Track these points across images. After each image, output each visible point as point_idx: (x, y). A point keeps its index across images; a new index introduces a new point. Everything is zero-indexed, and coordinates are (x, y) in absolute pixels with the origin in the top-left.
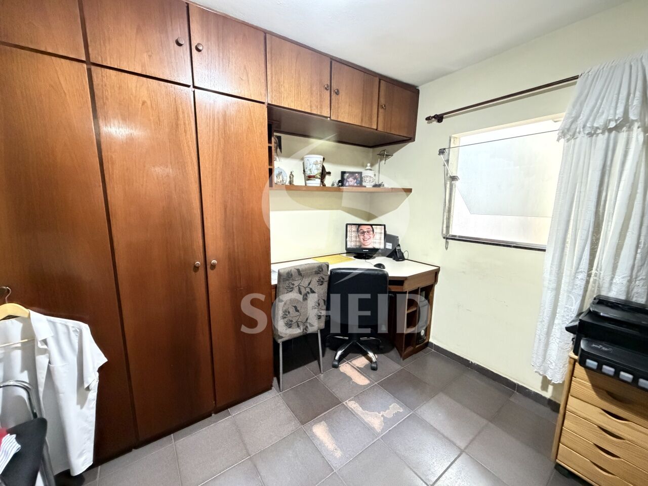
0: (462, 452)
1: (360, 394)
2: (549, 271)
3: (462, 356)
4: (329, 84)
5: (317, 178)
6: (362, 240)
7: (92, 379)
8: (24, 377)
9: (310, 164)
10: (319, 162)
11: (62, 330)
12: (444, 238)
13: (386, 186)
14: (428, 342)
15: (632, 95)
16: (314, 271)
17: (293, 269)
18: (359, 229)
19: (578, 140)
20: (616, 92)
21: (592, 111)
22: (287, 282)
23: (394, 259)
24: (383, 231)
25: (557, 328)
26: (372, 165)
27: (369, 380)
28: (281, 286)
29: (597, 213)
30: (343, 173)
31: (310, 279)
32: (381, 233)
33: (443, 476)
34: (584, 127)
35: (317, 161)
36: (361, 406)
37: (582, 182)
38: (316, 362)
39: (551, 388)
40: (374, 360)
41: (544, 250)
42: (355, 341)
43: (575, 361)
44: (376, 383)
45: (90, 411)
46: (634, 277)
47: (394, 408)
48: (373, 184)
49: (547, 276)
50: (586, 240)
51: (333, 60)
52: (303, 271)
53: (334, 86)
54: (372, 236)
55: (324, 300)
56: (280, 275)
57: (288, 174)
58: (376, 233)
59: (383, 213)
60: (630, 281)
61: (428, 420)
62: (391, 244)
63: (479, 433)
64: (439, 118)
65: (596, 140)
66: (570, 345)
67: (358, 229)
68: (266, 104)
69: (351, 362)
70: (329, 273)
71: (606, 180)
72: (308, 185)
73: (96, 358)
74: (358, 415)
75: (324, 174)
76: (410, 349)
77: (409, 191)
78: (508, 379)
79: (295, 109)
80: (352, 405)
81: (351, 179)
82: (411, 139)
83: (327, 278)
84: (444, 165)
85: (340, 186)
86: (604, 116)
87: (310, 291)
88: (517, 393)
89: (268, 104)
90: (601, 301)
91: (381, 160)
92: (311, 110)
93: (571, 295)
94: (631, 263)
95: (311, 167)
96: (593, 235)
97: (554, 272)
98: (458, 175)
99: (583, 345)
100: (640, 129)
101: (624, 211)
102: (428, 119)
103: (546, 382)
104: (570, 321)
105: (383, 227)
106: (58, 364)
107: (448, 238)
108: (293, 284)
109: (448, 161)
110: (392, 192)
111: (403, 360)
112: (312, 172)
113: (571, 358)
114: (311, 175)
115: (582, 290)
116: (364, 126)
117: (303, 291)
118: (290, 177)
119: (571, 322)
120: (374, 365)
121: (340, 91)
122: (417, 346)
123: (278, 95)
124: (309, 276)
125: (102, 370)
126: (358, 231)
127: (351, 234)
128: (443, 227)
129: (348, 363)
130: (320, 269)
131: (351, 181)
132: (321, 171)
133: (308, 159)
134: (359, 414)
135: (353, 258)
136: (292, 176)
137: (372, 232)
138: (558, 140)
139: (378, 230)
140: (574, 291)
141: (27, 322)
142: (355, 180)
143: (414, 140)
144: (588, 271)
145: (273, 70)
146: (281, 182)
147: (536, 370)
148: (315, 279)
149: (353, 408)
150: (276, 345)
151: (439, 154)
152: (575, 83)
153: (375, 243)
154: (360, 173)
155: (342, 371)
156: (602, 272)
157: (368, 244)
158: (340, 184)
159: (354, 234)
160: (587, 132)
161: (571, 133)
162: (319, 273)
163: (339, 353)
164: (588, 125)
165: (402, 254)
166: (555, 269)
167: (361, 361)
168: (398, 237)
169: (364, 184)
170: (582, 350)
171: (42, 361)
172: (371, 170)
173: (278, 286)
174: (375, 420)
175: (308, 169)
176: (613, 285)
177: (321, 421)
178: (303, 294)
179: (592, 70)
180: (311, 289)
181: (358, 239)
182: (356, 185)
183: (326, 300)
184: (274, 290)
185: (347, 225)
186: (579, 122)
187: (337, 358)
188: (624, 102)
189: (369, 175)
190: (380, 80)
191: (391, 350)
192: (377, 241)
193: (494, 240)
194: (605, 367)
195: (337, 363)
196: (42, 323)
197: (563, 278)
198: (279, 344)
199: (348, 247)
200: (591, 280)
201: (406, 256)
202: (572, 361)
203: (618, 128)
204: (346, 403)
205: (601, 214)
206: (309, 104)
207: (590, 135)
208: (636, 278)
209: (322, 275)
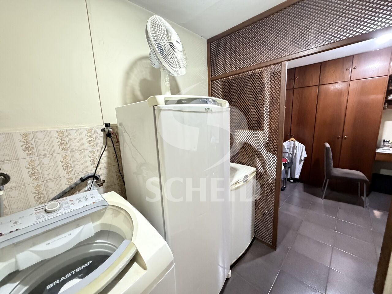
7: (303, 158)
8: (292, 153)
11: (300, 145)
45: (301, 166)
68: (389, 75)
73: (305, 155)
106: (298, 152)
125: (305, 158)
141: (294, 142)
171: (295, 151)
196: (297, 143)
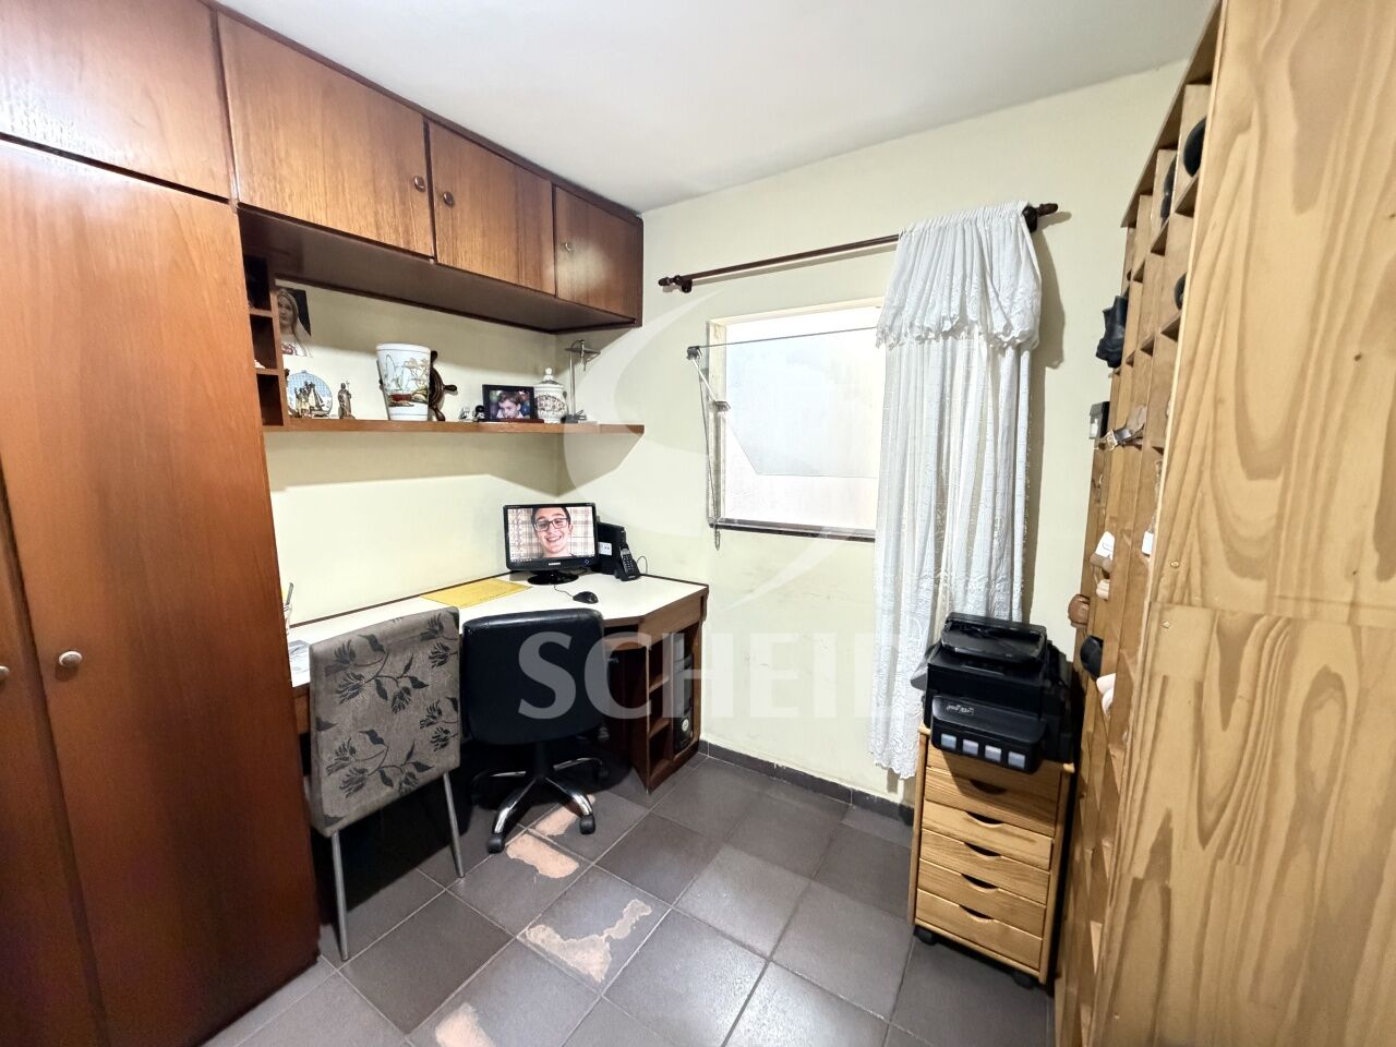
0: (768, 960)
1: (556, 902)
2: (882, 579)
3: (760, 758)
4: (425, 177)
5: (416, 400)
6: (544, 540)
9: (395, 368)
10: (420, 363)
12: (712, 525)
13: (590, 418)
14: (698, 742)
15: (968, 279)
16: (418, 633)
17: (355, 638)
18: (537, 517)
19: (905, 348)
20: (948, 272)
21: (920, 299)
22: (342, 674)
23: (618, 577)
24: (591, 518)
25: (900, 679)
26: (557, 372)
27: (576, 859)
28: (322, 687)
29: (939, 473)
30: (488, 389)
31: (408, 654)
32: (586, 522)
33: (735, 1032)
34: (911, 325)
35: (413, 361)
36: (557, 932)
37: (915, 421)
38: (446, 851)
39: (901, 784)
40: (586, 809)
41: (872, 540)
42: (542, 776)
43: (927, 737)
44: (593, 864)
46: (993, 578)
47: (635, 910)
48: (561, 414)
49: (879, 588)
50: (929, 521)
51: (431, 119)
52: (386, 637)
53: (440, 184)
54: (566, 530)
55: (454, 701)
56: (315, 660)
57: (336, 390)
58: (575, 523)
59: (588, 478)
60: (988, 585)
61: (701, 915)
62: (610, 545)
63: (796, 910)
64: (685, 283)
65: (929, 348)
66: (920, 711)
67: (533, 518)
68: (235, 203)
69: (534, 827)
70: (461, 631)
71: (947, 418)
72: (394, 418)
74: (552, 956)
75: (436, 391)
76: (663, 765)
77: (639, 430)
78: (836, 785)
79: (330, 226)
80: (539, 935)
81: (507, 403)
82: (633, 321)
83: (455, 646)
84: (701, 380)
85: (479, 420)
86: (936, 310)
87: (410, 686)
88: (854, 807)
89: (240, 204)
90: (957, 625)
91: (575, 363)
92: (379, 235)
93: (915, 619)
94: (988, 554)
95: (398, 373)
96: (937, 513)
97: (889, 582)
98: (729, 400)
99: (935, 711)
100: (982, 336)
101: (972, 469)
102: (663, 282)
103: (893, 778)
104: (917, 665)
105: (590, 508)
107: (720, 525)
108: (360, 677)
109: (706, 371)
110: (602, 432)
111: (650, 792)
112: (403, 387)
113: (922, 734)
114: (400, 392)
115: (929, 609)
116: (523, 284)
117: (391, 689)
118: (340, 398)
119: (918, 669)
120: (587, 823)
121: (457, 199)
122: (677, 756)
123: (272, 184)
124: (405, 649)
126: (533, 521)
127: (518, 530)
128: (707, 505)
129: (527, 832)
130: (434, 627)
131: (509, 408)
132: (427, 384)
133: (388, 353)
134: (555, 951)
135: (526, 583)
136: (345, 396)
137: (565, 522)
138: (878, 345)
139: (581, 516)
140: (919, 611)
142: (519, 406)
143: (641, 325)
144: (935, 575)
145: (250, 117)
146: (312, 409)
147: (876, 761)
148: (423, 656)
149: (539, 943)
150: (321, 845)
151: (689, 358)
152: (894, 248)
153: (575, 544)
154: (530, 390)
155: (512, 857)
156: (953, 574)
157: (559, 548)
158: (482, 416)
159: (524, 529)
160: (916, 335)
161: (894, 335)
162: (433, 637)
163: (504, 814)
164: (917, 323)
165: (635, 564)
166: (890, 575)
167: (558, 820)
168: (623, 529)
169: (540, 414)
170: (935, 718)
172: (554, 382)
173: (312, 688)
174: (591, 958)
175: (390, 378)
176: (969, 594)
177: (460, 1004)
178: (390, 697)
179: (916, 230)
180: (413, 680)
181: (534, 540)
182: (520, 416)
183: (458, 697)
184: (304, 699)
185: (506, 509)
186: (903, 317)
187: (498, 828)
188: (959, 288)
189: (551, 394)
190: (554, 186)
191: (626, 773)
192: (579, 540)
193: (798, 526)
194: (966, 742)
195: (498, 841)
197: (904, 590)
198: (329, 842)
199: (512, 559)
200: (941, 589)
201: (642, 569)
202: (924, 739)
203: (954, 332)
204: (524, 936)
205: (944, 476)
206: (371, 219)
207: (921, 340)
208: (995, 579)
209: (440, 640)
